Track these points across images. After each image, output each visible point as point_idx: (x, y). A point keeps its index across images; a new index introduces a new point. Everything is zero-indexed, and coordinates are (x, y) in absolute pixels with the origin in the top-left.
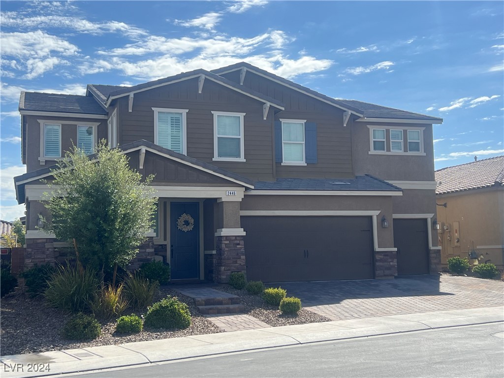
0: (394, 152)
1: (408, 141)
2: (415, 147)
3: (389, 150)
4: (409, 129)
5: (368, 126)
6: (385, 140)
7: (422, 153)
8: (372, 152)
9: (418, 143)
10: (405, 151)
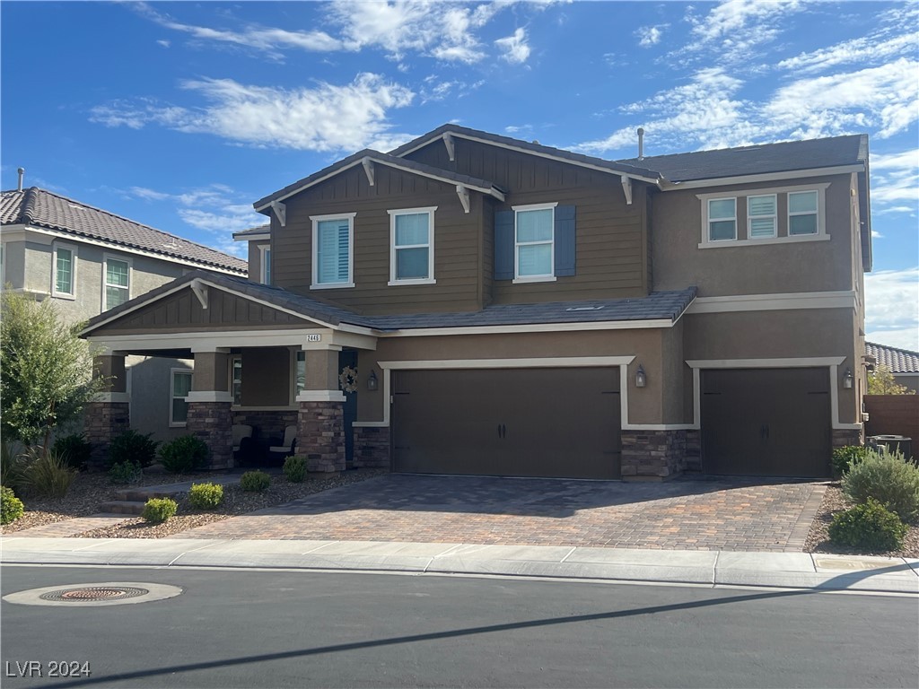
0: (754, 238)
1: (789, 214)
2: (807, 223)
3: (743, 236)
4: (789, 190)
5: (697, 195)
6: (735, 218)
7: (821, 235)
8: (707, 243)
9: (815, 215)
10: (782, 233)
